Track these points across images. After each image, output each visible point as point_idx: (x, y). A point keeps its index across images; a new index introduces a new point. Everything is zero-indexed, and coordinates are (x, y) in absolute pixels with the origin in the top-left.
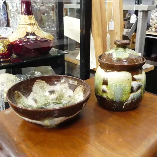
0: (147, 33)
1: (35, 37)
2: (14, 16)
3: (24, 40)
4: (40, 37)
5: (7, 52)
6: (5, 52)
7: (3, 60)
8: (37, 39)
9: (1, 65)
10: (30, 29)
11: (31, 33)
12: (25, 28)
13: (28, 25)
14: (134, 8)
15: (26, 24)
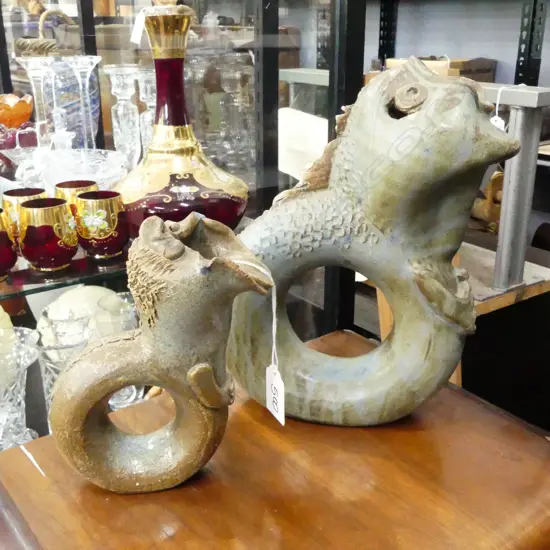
0: (540, 152)
1: (195, 189)
2: (125, 115)
3: (165, 200)
4: (209, 189)
5: (115, 234)
6: (111, 236)
7: (102, 257)
8: (202, 195)
9: (98, 271)
10: (180, 165)
11: (182, 176)
12: (166, 161)
13: (173, 155)
14: (498, 99)
15: (168, 152)
